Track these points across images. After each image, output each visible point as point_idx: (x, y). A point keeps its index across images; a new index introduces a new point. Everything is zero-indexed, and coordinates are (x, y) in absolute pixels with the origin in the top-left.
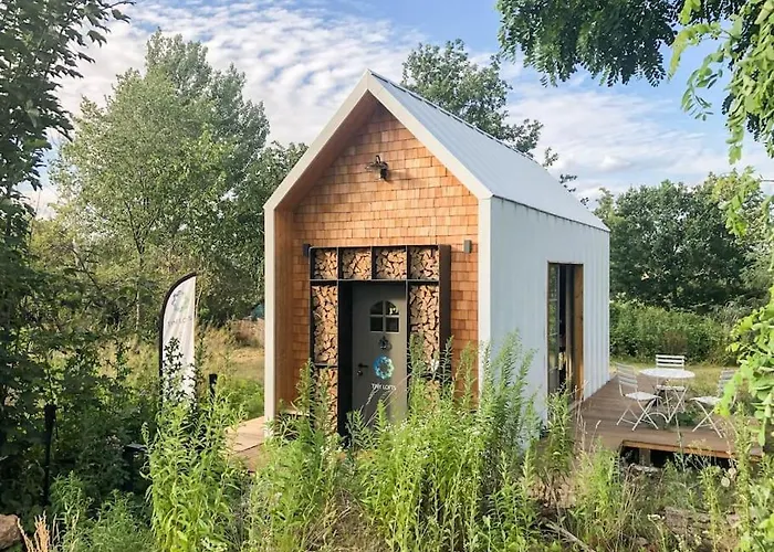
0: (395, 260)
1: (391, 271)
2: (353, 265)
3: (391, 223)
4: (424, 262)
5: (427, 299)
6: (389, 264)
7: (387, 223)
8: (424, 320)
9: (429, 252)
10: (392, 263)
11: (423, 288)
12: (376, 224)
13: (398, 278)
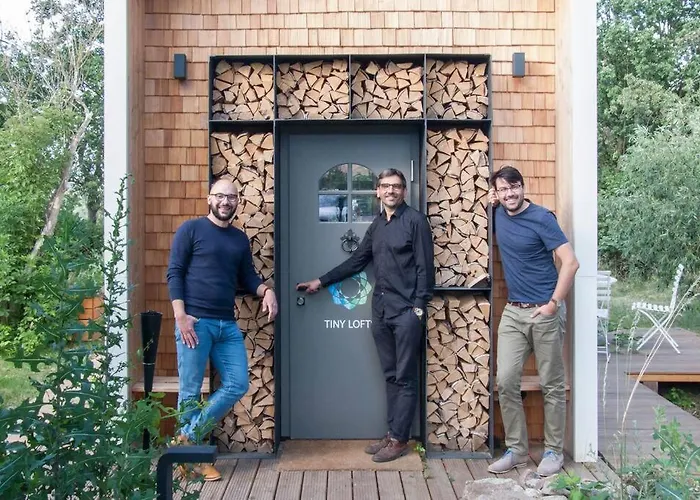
0: (391, 82)
1: (384, 103)
2: (300, 94)
3: (364, 20)
4: (451, 89)
5: (460, 155)
6: (379, 92)
7: (355, 20)
8: (454, 193)
9: (463, 69)
10: (384, 88)
11: (452, 134)
12: (333, 21)
13: (397, 117)
